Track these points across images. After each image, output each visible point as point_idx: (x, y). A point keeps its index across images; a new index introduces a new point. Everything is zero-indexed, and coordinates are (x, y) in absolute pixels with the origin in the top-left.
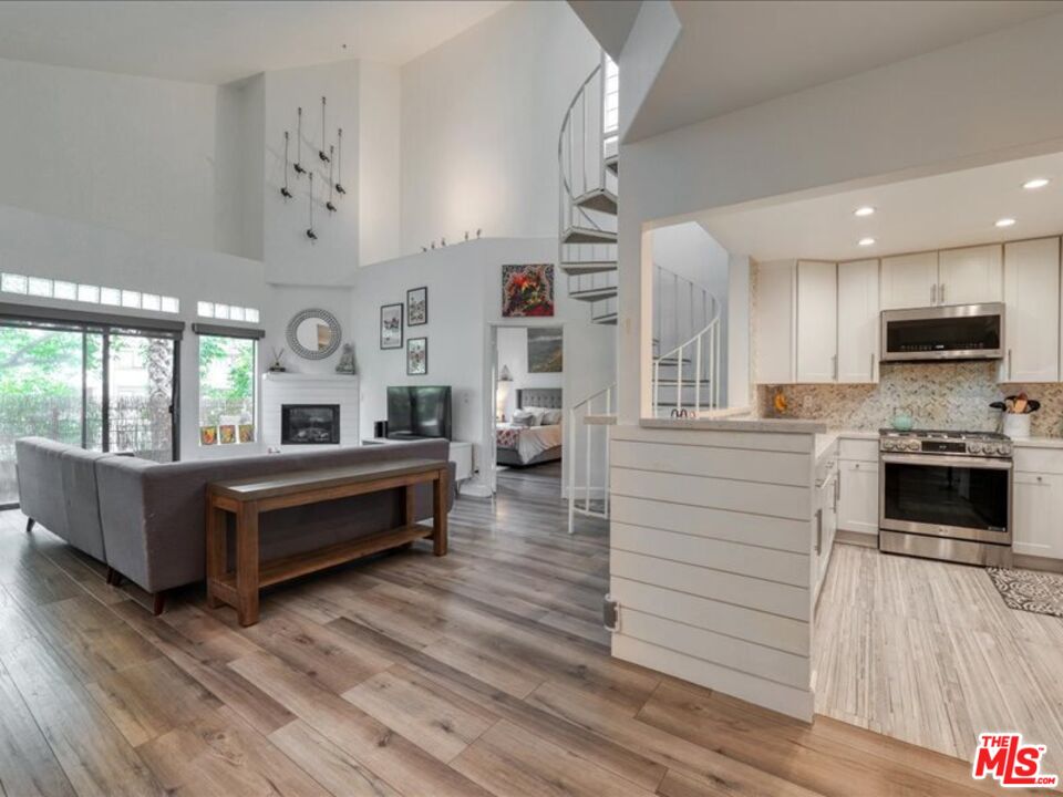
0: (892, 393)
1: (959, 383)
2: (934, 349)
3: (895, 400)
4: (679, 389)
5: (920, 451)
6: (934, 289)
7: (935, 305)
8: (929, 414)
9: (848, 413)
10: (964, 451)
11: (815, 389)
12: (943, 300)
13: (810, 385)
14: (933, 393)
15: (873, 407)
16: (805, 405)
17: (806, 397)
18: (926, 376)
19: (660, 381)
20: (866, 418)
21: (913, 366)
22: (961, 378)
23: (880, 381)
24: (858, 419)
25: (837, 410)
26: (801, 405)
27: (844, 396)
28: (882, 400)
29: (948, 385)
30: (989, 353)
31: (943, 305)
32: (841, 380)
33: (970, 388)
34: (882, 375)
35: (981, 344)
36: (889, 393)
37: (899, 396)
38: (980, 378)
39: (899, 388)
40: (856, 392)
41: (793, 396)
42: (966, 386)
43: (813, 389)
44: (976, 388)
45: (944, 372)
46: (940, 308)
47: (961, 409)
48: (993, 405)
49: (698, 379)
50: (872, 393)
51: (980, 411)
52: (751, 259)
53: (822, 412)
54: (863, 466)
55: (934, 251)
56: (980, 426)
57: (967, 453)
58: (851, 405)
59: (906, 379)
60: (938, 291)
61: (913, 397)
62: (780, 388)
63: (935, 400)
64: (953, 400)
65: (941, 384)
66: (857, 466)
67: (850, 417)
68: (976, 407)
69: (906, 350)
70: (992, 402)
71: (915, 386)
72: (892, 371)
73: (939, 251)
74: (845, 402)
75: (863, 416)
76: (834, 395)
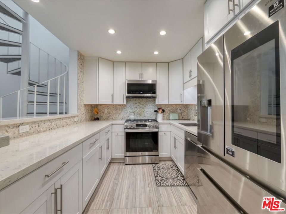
0: (130, 108)
1: (147, 105)
2: (140, 93)
3: (131, 110)
4: (48, 106)
5: (136, 127)
6: (140, 74)
7: (140, 79)
8: (140, 114)
9: (118, 115)
10: (147, 127)
11: (108, 106)
12: (142, 78)
13: (106, 105)
14: (141, 108)
15: (125, 112)
16: (105, 112)
17: (105, 109)
18: (139, 102)
19: (37, 102)
20: (123, 116)
21: (136, 99)
22: (147, 103)
23: (127, 103)
24: (121, 116)
25: (115, 114)
26: (104, 112)
27: (117, 109)
28: (127, 110)
29: (144, 105)
30: (154, 95)
31: (142, 79)
32: (115, 103)
33: (150, 106)
34: (127, 102)
35: (151, 92)
36: (130, 107)
37: (132, 108)
38: (152, 103)
39: (132, 106)
40: (120, 107)
41: (101, 109)
42: (149, 105)
43: (107, 106)
44: (151, 106)
45: (143, 101)
46: (142, 80)
47: (148, 112)
48: (155, 111)
49: (58, 102)
50: (125, 108)
51: (152, 113)
52: (78, 51)
53: (110, 115)
54: (120, 134)
55: (140, 62)
56: (152, 117)
57: (148, 127)
58: (119, 112)
59: (134, 103)
60: (141, 75)
61: (136, 109)
62: (96, 106)
63: (141, 110)
64: (146, 110)
65: (143, 105)
66: (118, 134)
67: (119, 116)
68: (151, 112)
69: (133, 93)
70: (154, 110)
71: (136, 105)
72: (130, 101)
73: (141, 62)
74: (117, 110)
75: (122, 115)
76: (114, 108)
